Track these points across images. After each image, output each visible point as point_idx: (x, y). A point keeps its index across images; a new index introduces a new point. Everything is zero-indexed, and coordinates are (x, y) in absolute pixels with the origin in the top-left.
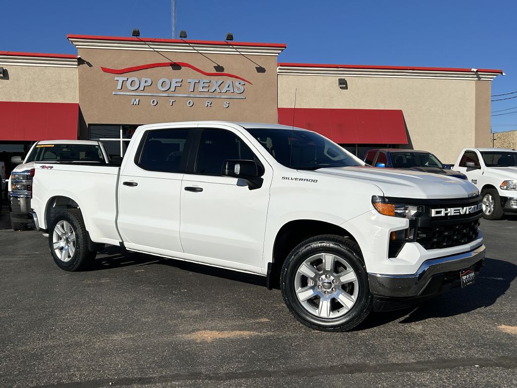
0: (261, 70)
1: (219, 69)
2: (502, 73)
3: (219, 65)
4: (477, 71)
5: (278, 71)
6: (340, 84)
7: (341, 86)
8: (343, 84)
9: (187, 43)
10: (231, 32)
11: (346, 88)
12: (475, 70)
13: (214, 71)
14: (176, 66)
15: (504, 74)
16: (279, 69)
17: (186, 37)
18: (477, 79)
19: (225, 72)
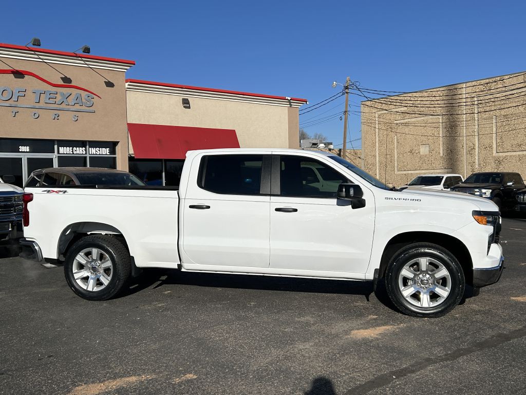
0: (109, 84)
1: (66, 80)
2: (306, 102)
3: (66, 77)
4: (291, 100)
5: (127, 86)
6: (184, 103)
7: (185, 105)
8: (186, 103)
9: (32, 51)
10: (88, 45)
11: (189, 107)
12: (289, 98)
13: (61, 83)
14: (19, 74)
15: (308, 103)
16: (129, 85)
17: (39, 45)
18: (289, 106)
19: (73, 84)
